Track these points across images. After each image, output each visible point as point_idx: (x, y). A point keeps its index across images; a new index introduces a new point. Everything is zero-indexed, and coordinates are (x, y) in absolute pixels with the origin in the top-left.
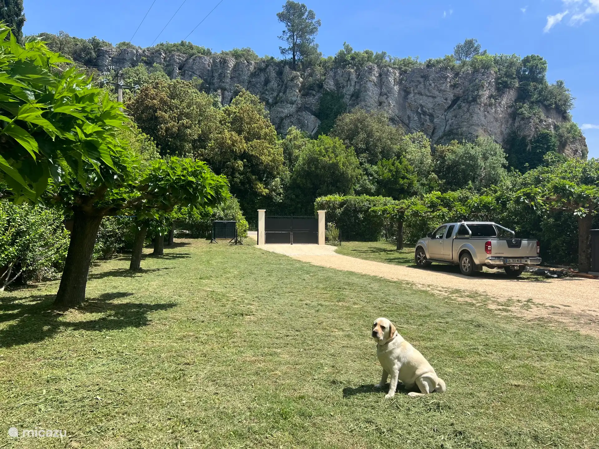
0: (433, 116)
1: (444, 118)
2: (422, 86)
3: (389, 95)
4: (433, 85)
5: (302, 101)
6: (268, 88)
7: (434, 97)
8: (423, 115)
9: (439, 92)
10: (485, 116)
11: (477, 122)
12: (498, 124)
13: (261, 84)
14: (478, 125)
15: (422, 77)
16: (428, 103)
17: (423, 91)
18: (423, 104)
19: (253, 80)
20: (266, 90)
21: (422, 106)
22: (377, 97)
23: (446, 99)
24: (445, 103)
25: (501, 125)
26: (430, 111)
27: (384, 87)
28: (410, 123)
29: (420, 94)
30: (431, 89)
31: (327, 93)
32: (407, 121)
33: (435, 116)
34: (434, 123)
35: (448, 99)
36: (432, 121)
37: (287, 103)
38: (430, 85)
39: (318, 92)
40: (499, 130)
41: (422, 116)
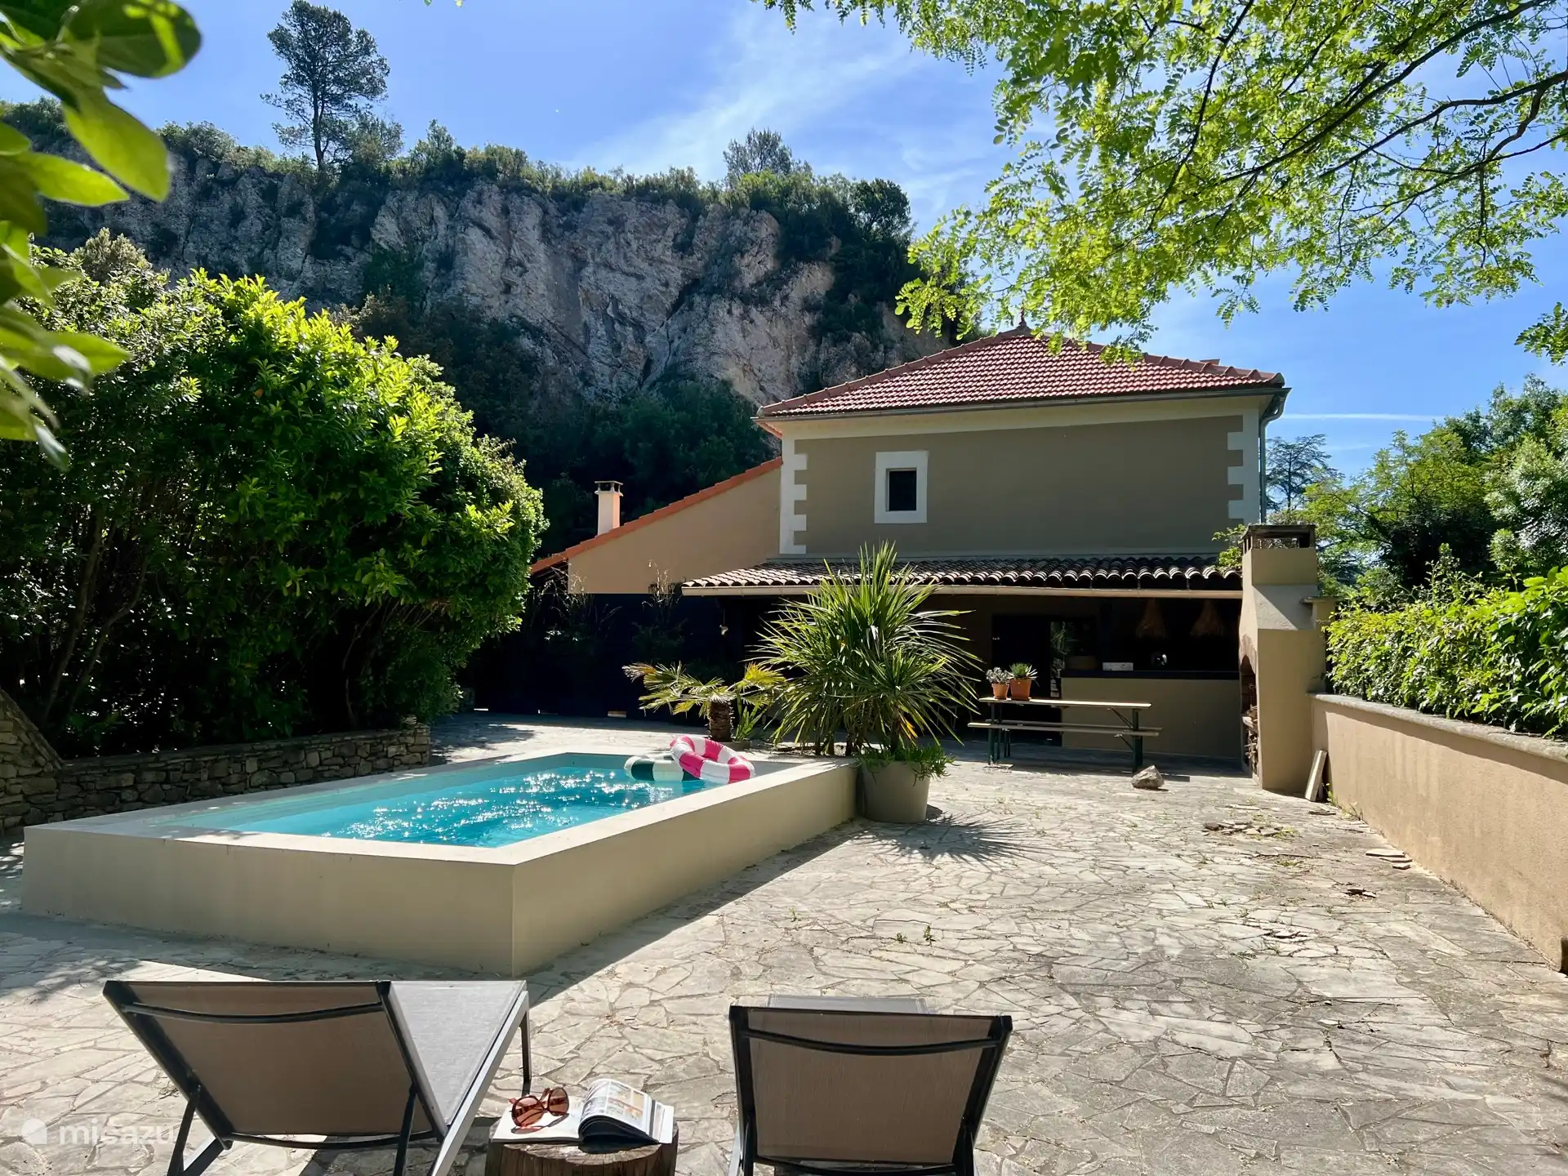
0: (642, 328)
1: (664, 333)
2: (611, 245)
3: (528, 265)
4: (634, 246)
5: (315, 273)
6: (239, 234)
7: (640, 278)
8: (620, 323)
9: (650, 265)
10: (743, 330)
11: (724, 346)
12: (779, 354)
13: (222, 224)
14: (727, 354)
15: (610, 222)
16: (628, 293)
17: (613, 260)
18: (617, 295)
19: (204, 210)
20: (236, 238)
21: (616, 301)
22: (497, 269)
23: (667, 285)
24: (662, 292)
25: (789, 357)
26: (635, 314)
27: (515, 245)
28: (589, 343)
29: (608, 266)
30: (629, 254)
31: (382, 256)
32: (582, 340)
33: (646, 327)
34: (645, 347)
35: (671, 284)
36: (640, 340)
37: (280, 276)
38: (628, 244)
39: (361, 249)
40: (782, 369)
41: (617, 326)
